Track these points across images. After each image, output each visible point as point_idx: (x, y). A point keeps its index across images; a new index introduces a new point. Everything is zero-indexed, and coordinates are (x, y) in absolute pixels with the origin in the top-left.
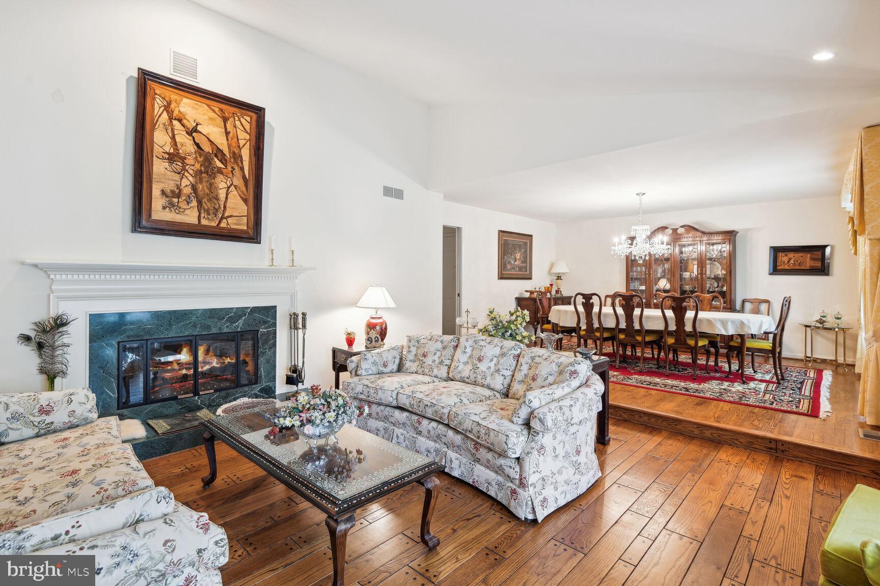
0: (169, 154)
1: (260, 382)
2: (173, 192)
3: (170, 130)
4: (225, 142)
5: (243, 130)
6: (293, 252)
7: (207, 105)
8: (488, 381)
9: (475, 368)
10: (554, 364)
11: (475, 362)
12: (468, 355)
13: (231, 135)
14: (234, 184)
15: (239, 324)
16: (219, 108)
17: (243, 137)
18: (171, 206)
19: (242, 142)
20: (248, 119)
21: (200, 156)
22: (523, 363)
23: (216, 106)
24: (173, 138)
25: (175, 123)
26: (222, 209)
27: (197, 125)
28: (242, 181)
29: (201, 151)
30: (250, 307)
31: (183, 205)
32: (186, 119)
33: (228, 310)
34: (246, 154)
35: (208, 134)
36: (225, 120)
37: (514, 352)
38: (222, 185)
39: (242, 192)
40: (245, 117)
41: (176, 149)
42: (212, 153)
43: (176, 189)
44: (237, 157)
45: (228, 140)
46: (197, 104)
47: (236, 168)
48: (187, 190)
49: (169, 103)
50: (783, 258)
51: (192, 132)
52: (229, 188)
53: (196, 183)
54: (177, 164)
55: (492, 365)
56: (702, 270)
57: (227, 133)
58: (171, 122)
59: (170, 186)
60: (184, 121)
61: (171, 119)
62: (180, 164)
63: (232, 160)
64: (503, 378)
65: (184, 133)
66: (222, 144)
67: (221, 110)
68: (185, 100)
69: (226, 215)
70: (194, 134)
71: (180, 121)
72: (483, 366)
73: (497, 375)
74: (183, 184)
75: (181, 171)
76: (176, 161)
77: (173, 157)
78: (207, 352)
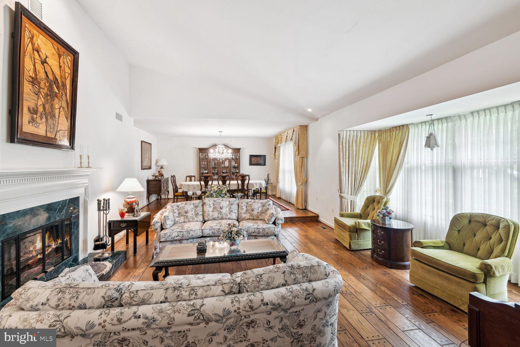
0: (32, 78)
1: (72, 254)
2: (34, 109)
3: (33, 59)
4: (59, 73)
5: (67, 66)
6: (88, 156)
7: (52, 43)
8: (229, 216)
9: (220, 213)
10: (259, 203)
11: (219, 210)
12: (212, 208)
13: (62, 68)
14: (63, 106)
15: (63, 213)
16: (57, 48)
17: (68, 71)
18: (32, 121)
19: (67, 75)
20: (70, 58)
21: (47, 82)
22: (243, 206)
23: (57, 45)
24: (34, 65)
25: (36, 53)
26: (57, 124)
27: (46, 57)
28: (66, 103)
29: (48, 79)
30: (68, 199)
31: (38, 120)
32: (41, 51)
33: (58, 203)
34: (68, 83)
35: (51, 65)
36: (60, 57)
37: (236, 202)
38: (57, 106)
39: (66, 112)
40: (69, 57)
41: (36, 75)
42: (53, 81)
43: (35, 107)
44: (64, 85)
45: (60, 72)
46: (47, 41)
47: (64, 94)
48: (41, 109)
49: (33, 37)
50: (253, 159)
51: (44, 62)
52: (60, 108)
53: (45, 103)
54: (36, 87)
55: (228, 209)
56: (230, 164)
57: (60, 67)
58: (33, 52)
59: (32, 105)
60: (40, 53)
61: (33, 49)
62: (37, 87)
63: (62, 87)
64: (235, 213)
65: (40, 62)
66: (58, 75)
67: (58, 49)
68: (41, 36)
69: (59, 129)
70: (45, 64)
71: (38, 52)
72: (224, 211)
73: (232, 213)
74: (39, 104)
75: (38, 93)
76: (36, 85)
77: (34, 81)
78: (49, 237)
